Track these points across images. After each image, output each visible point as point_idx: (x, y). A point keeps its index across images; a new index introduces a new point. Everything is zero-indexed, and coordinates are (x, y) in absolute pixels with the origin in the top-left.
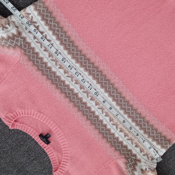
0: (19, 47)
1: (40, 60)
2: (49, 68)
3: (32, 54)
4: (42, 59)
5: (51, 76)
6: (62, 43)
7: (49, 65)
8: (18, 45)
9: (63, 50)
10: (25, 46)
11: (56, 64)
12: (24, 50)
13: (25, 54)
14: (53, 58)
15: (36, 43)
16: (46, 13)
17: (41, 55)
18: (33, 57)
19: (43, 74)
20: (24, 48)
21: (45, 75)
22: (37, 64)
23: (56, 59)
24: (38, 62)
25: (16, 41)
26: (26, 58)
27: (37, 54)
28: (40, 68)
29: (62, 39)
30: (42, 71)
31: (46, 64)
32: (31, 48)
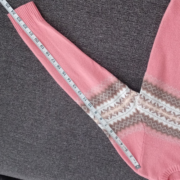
0: (141, 121)
1: (160, 125)
2: (170, 128)
3: (153, 123)
4: (161, 124)
5: (175, 133)
6: (172, 105)
7: (169, 126)
8: (139, 120)
9: (175, 109)
10: (145, 119)
11: (175, 123)
12: (145, 122)
13: (147, 125)
14: (170, 119)
15: (152, 114)
16: (152, 88)
17: (160, 121)
18: (154, 125)
19: (168, 135)
20: (145, 121)
21: (170, 135)
22: (159, 129)
23: (172, 119)
24: (159, 128)
25: (137, 118)
26: (149, 128)
27: (156, 122)
28: (163, 132)
29: (170, 101)
30: (166, 133)
31: (166, 126)
32: (150, 119)
